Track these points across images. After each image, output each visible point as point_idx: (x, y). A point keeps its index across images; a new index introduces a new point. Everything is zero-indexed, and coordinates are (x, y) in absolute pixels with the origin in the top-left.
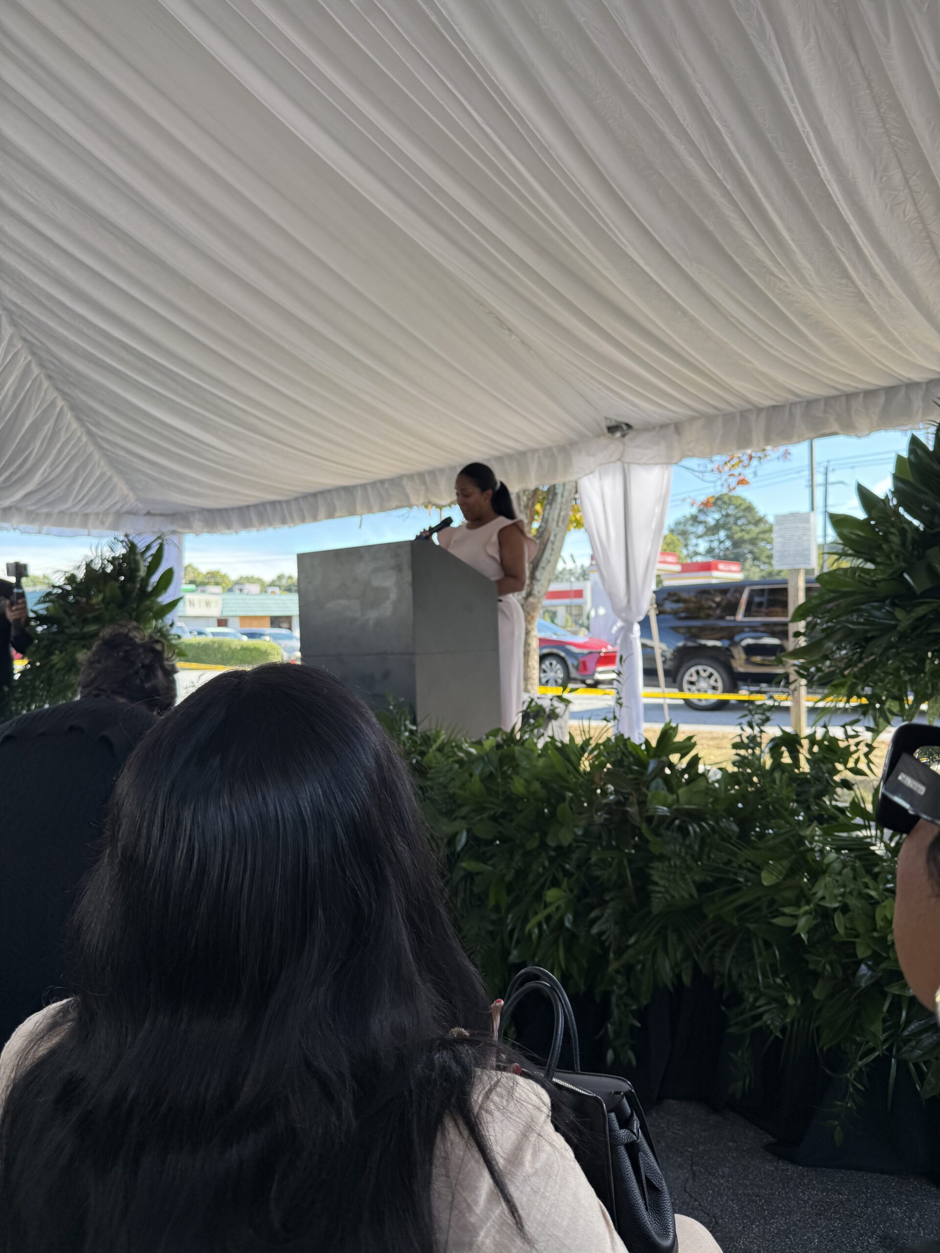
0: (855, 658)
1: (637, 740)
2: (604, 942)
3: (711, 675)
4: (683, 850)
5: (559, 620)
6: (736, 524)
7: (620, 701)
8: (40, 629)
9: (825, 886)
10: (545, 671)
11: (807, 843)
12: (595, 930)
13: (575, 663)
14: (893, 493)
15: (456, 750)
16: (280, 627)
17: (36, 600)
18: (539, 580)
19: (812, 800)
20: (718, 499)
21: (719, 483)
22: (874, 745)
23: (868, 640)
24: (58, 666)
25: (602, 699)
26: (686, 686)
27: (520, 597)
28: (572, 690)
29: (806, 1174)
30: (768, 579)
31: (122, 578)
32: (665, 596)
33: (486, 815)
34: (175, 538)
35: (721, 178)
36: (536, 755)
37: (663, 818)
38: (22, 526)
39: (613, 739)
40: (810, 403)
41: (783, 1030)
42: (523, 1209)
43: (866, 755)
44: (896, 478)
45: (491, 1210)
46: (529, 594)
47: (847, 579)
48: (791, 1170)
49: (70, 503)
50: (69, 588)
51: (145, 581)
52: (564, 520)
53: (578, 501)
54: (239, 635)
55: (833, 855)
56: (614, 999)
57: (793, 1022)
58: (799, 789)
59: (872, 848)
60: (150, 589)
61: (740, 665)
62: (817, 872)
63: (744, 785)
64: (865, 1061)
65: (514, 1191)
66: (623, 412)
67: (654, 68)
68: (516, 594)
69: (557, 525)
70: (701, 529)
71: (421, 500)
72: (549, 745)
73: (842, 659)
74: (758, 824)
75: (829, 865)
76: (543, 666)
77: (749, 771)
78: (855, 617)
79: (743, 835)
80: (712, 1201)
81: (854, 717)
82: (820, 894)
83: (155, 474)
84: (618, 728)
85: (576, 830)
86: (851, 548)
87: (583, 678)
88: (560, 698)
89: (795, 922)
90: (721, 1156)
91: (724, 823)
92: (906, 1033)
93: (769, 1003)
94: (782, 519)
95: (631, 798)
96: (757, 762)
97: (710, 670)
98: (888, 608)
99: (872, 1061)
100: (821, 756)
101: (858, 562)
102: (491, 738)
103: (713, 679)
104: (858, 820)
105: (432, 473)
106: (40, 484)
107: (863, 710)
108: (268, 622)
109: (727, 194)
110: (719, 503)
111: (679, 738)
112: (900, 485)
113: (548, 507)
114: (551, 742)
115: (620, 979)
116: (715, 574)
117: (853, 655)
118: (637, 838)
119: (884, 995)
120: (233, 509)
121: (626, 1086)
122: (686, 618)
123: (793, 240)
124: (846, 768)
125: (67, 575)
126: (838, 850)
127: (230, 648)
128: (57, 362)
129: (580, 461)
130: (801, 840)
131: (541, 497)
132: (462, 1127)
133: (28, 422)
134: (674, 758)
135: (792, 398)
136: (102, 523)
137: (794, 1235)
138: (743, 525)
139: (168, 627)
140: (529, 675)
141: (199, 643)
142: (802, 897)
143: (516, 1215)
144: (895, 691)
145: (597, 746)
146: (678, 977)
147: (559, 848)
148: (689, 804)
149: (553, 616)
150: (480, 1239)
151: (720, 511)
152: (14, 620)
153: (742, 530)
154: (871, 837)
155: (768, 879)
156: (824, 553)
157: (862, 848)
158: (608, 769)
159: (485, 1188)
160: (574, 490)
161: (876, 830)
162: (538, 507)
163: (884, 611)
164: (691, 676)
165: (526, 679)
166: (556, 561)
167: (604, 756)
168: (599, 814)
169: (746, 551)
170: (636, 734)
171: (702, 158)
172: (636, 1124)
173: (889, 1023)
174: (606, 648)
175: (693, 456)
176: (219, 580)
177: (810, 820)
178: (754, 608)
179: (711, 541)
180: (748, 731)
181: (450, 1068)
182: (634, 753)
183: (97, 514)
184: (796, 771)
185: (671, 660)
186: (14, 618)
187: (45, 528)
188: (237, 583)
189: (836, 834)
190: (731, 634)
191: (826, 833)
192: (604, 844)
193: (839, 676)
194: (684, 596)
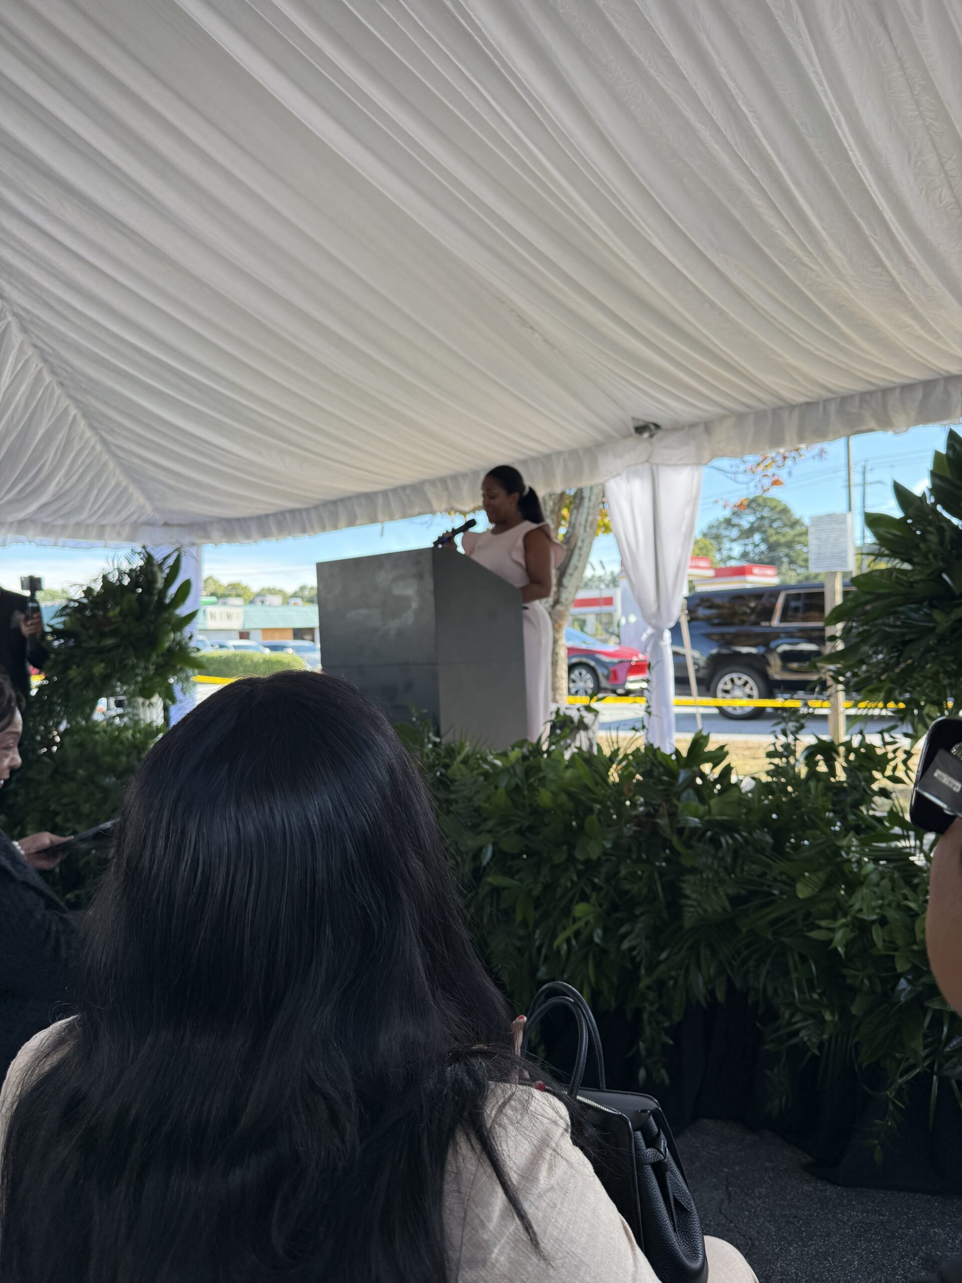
0: (892, 661)
1: (667, 750)
2: (634, 958)
3: (746, 683)
4: (716, 863)
5: (588, 629)
6: (771, 526)
7: (649, 710)
8: (56, 643)
9: (863, 898)
10: (574, 681)
11: (843, 854)
12: (625, 945)
13: (606, 672)
14: (931, 490)
15: (481, 762)
16: (303, 639)
17: (52, 614)
18: (566, 588)
19: (848, 809)
20: (754, 500)
21: (752, 484)
22: (913, 751)
23: (905, 643)
24: (75, 681)
25: (632, 709)
26: (719, 693)
27: (547, 605)
28: (599, 700)
29: (845, 1194)
30: (805, 583)
31: (140, 590)
32: (697, 601)
33: (512, 828)
34: (193, 550)
35: (748, 165)
36: (563, 766)
37: (694, 830)
38: (38, 539)
39: (643, 750)
40: (844, 400)
41: (821, 1046)
42: (538, 1226)
43: (905, 762)
44: (934, 474)
45: (506, 1226)
46: (557, 602)
47: (883, 581)
48: (830, 1191)
49: (85, 515)
50: (85, 601)
51: (163, 592)
52: (591, 525)
53: (606, 506)
54: (261, 648)
55: (871, 866)
56: (645, 1016)
57: (830, 1038)
58: (835, 798)
59: (911, 858)
60: (167, 601)
61: (776, 671)
62: (854, 883)
63: (777, 795)
64: (905, 1078)
65: (526, 1206)
66: (650, 411)
67: (677, 53)
68: (544, 600)
69: (585, 531)
70: (735, 533)
71: (444, 507)
72: (576, 756)
73: (879, 663)
74: (793, 835)
75: (866, 876)
76: (573, 676)
77: (783, 780)
78: (891, 619)
79: (778, 848)
80: (748, 1222)
81: (892, 724)
82: (857, 906)
83: (172, 482)
84: (647, 738)
85: (605, 843)
86: (888, 548)
87: (614, 688)
88: (588, 708)
89: (831, 935)
90: (758, 1176)
91: (757, 834)
92: (948, 1049)
93: (805, 1019)
94: (818, 521)
95: (661, 810)
96: (791, 772)
97: (745, 678)
98: (926, 610)
99: (912, 1078)
100: (857, 764)
101: (897, 563)
102: (517, 749)
103: (748, 687)
104: (897, 830)
105: (455, 478)
106: (54, 495)
107: (901, 716)
108: (291, 634)
109: (755, 181)
110: (754, 505)
111: (711, 747)
112: (938, 482)
113: (575, 512)
114: (578, 754)
115: (652, 995)
116: (750, 578)
117: (891, 658)
118: (667, 851)
119: (925, 1010)
120: (251, 518)
121: (652, 1104)
122: (719, 625)
123: (824, 228)
124: (884, 777)
125: (85, 588)
126: (876, 860)
127: (252, 661)
128: (68, 369)
129: (607, 463)
130: (837, 850)
131: (567, 502)
132: (475, 1142)
133: (41, 431)
134: (706, 768)
135: (825, 394)
136: (119, 534)
137: (833, 1257)
138: (778, 527)
139: (187, 640)
140: (558, 685)
141: (221, 657)
142: (839, 909)
143: (530, 1231)
144: (934, 696)
145: (626, 756)
146: (712, 993)
147: (587, 862)
148: (721, 815)
149: (582, 624)
150: (494, 1256)
151: (755, 513)
152: (30, 635)
153: (777, 533)
154: (910, 847)
155: (803, 892)
156: (862, 554)
157: (901, 858)
158: (638, 780)
159: (498, 1204)
160: (601, 495)
161: (916, 841)
162: (565, 512)
163: (921, 613)
164: (726, 684)
165: (555, 689)
166: (584, 568)
167: (633, 767)
168: (628, 826)
169: (781, 554)
170: (668, 745)
171: (728, 143)
172: (663, 1143)
173: (930, 1039)
174: (637, 656)
175: (723, 456)
176: (240, 591)
177: (846, 829)
178: (790, 613)
179: (746, 545)
180: (782, 739)
181: (463, 1082)
182: (664, 763)
183: (114, 526)
184: (832, 780)
185: (703, 668)
186: (29, 632)
187: (61, 540)
188: (259, 594)
189: (875, 844)
190: (766, 640)
191: (863, 843)
192: (634, 857)
193: (875, 681)
194: (718, 601)
